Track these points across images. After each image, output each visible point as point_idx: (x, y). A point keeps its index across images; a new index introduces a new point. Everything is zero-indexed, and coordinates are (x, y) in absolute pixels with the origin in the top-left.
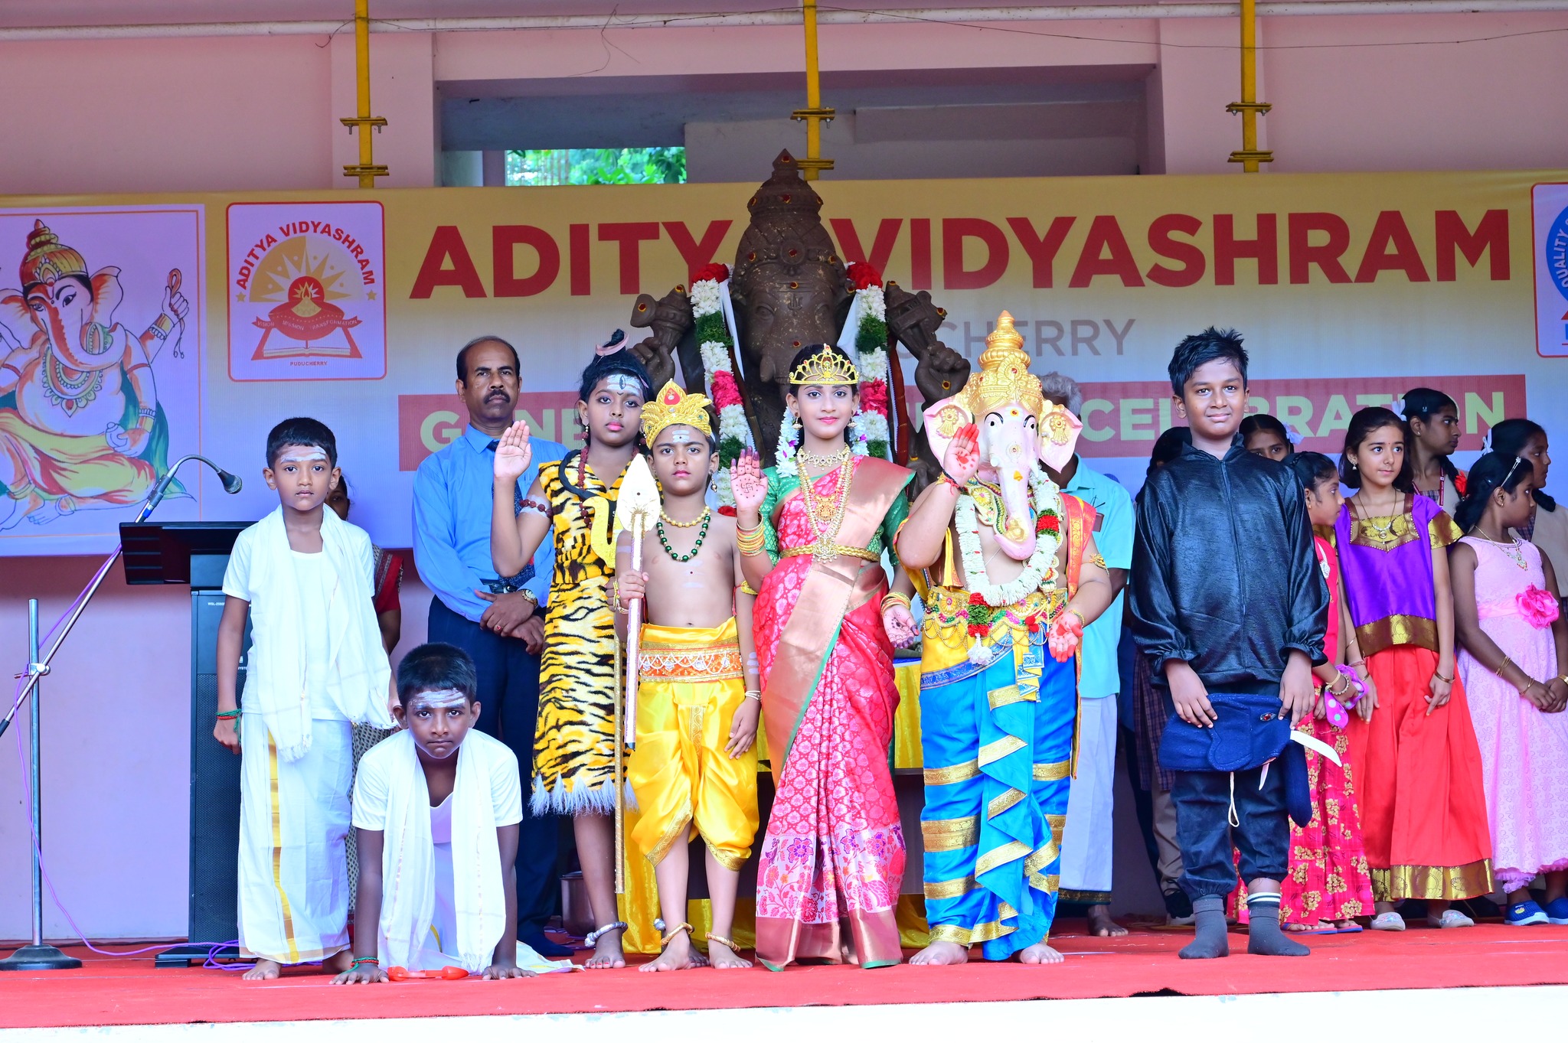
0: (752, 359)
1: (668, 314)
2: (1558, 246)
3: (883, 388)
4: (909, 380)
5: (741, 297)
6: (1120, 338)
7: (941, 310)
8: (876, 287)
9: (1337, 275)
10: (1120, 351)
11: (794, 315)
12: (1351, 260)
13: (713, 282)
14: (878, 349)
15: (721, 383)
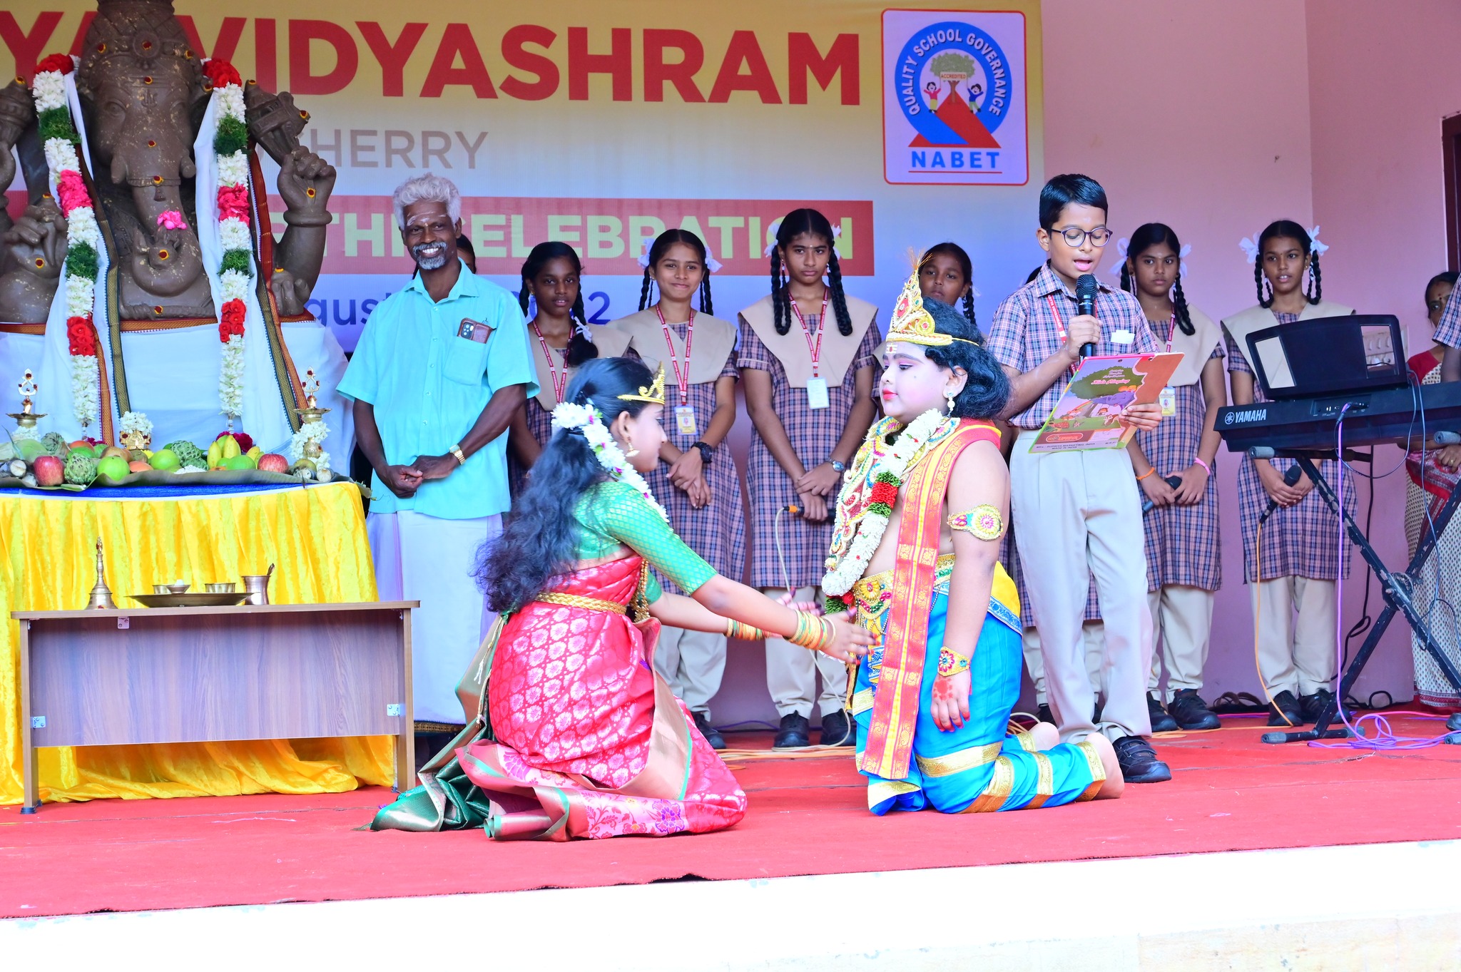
0: (102, 159)
1: (8, 107)
2: (906, 73)
3: (244, 194)
4: (271, 189)
5: (88, 91)
6: (472, 151)
7: (304, 113)
8: (235, 86)
9: (691, 94)
10: (472, 165)
11: (148, 112)
12: (705, 79)
13: (57, 74)
14: (239, 152)
15: (69, 184)
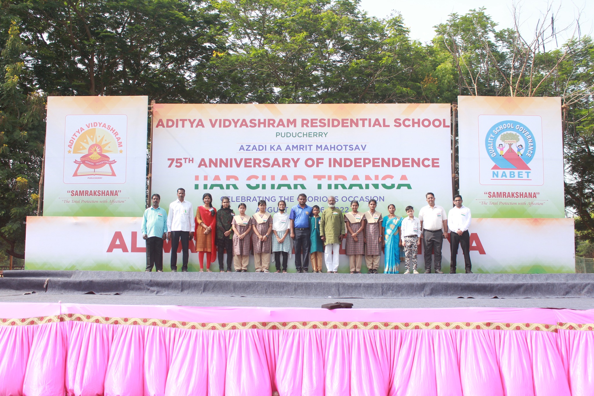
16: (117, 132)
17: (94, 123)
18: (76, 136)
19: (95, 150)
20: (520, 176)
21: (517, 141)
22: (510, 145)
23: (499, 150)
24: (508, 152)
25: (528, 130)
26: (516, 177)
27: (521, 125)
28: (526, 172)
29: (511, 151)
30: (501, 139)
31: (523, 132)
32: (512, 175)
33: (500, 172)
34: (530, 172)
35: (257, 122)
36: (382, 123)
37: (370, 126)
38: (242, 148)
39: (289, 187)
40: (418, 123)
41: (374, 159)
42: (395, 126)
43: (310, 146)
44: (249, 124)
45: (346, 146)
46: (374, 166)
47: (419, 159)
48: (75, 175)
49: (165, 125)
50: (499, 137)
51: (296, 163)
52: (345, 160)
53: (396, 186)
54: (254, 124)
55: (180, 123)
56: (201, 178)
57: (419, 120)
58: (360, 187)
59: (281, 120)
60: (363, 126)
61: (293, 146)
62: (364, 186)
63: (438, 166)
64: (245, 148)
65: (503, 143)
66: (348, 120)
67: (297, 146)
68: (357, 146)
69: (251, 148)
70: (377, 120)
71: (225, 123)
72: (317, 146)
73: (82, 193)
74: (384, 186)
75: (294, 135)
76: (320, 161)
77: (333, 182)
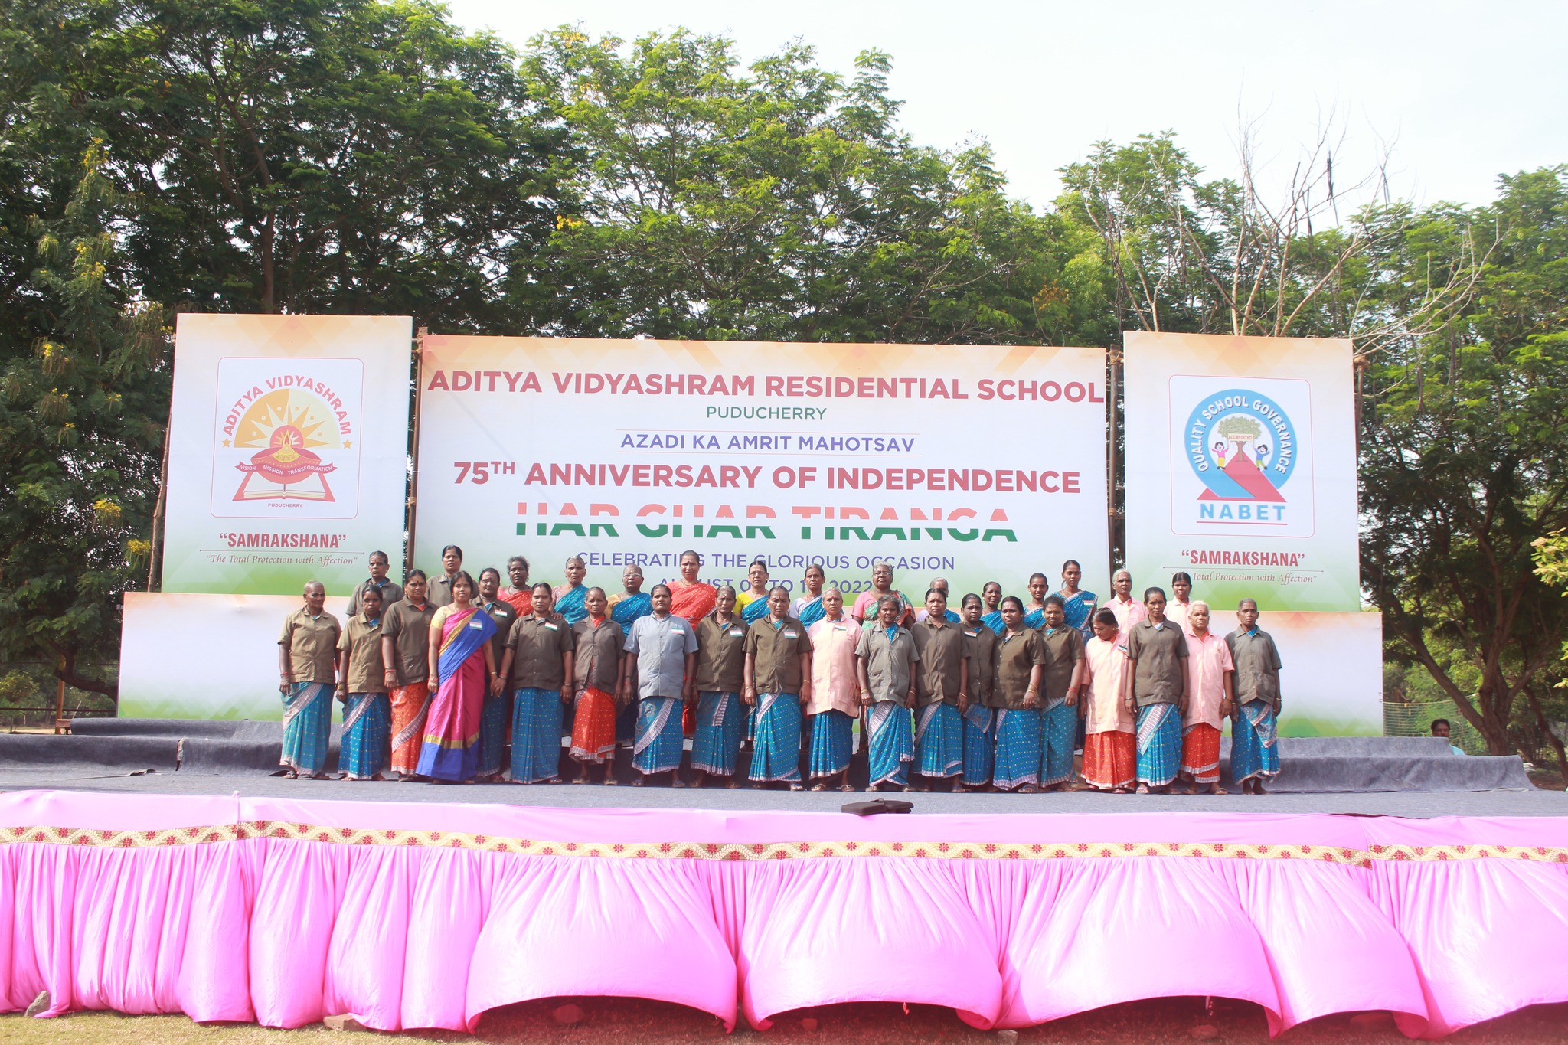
16: (338, 399)
17: (286, 377)
18: (243, 407)
19: (287, 441)
20: (1263, 515)
21: (1256, 437)
22: (1241, 444)
23: (1214, 456)
24: (1235, 460)
25: (1281, 413)
26: (1254, 518)
27: (1265, 400)
28: (1275, 507)
29: (1241, 458)
30: (1219, 432)
31: (1269, 416)
32: (1244, 513)
33: (1218, 505)
34: (1283, 508)
35: (663, 382)
36: (950, 390)
37: (923, 395)
38: (628, 441)
39: (735, 532)
40: (1033, 390)
41: (931, 472)
42: (981, 396)
43: (785, 439)
44: (645, 386)
45: (867, 440)
46: (931, 487)
47: (1033, 474)
48: (239, 496)
49: (450, 384)
50: (1217, 424)
51: (751, 478)
52: (866, 471)
53: (981, 534)
54: (656, 385)
55: (485, 381)
56: (532, 508)
57: (1034, 384)
58: (900, 534)
59: (719, 379)
60: (908, 394)
61: (746, 439)
62: (908, 534)
63: (1077, 491)
64: (636, 441)
65: (1224, 440)
66: (872, 380)
67: (755, 439)
68: (893, 440)
69: (648, 442)
70: (939, 382)
71: (589, 383)
72: (802, 439)
73: (253, 540)
74: (954, 533)
75: (749, 414)
76: (807, 474)
77: (837, 523)
